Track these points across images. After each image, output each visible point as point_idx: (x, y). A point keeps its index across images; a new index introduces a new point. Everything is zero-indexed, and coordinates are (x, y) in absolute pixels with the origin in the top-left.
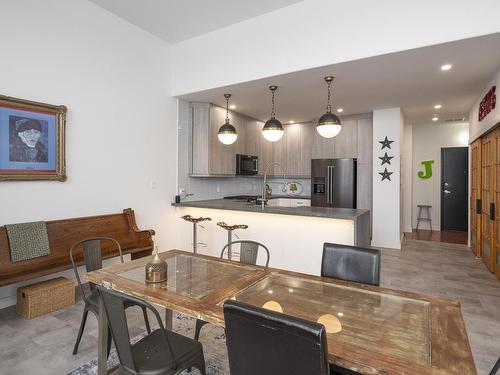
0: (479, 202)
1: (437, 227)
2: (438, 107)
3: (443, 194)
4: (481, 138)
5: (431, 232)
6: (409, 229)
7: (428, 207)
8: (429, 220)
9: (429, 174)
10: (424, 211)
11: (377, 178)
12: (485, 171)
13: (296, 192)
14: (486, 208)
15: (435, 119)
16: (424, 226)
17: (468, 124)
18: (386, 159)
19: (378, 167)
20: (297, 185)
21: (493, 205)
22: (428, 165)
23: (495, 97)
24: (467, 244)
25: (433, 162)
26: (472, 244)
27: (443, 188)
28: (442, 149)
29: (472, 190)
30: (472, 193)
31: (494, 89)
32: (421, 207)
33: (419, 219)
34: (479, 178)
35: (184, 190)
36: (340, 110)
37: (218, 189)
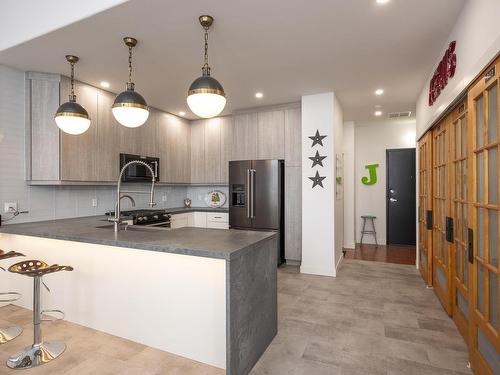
0: (430, 214)
1: (382, 240)
2: (379, 92)
3: (388, 202)
4: (431, 129)
5: (376, 247)
6: (351, 245)
7: (373, 218)
8: (374, 233)
9: (374, 180)
10: (368, 222)
11: (307, 184)
12: (438, 173)
13: (219, 204)
14: (440, 224)
15: (378, 113)
16: (368, 240)
17: (414, 121)
18: (318, 160)
19: (308, 170)
20: (220, 195)
21: (450, 221)
22: (372, 169)
23: (454, 58)
24: (415, 264)
25: (377, 165)
26: (420, 265)
27: (389, 196)
28: (387, 151)
29: (421, 198)
30: (421, 202)
31: (453, 45)
32: (365, 218)
33: (363, 232)
34: (429, 182)
35: (14, 205)
36: (259, 95)
37: (94, 203)
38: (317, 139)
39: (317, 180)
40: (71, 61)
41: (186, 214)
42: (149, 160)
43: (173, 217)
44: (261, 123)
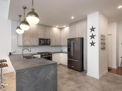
35: (14, 50)
36: (73, 18)
37: (34, 50)
38: (93, 29)
39: (93, 44)
40: (20, 16)
41: (58, 53)
42: (47, 40)
43: (53, 54)
44: (77, 27)
